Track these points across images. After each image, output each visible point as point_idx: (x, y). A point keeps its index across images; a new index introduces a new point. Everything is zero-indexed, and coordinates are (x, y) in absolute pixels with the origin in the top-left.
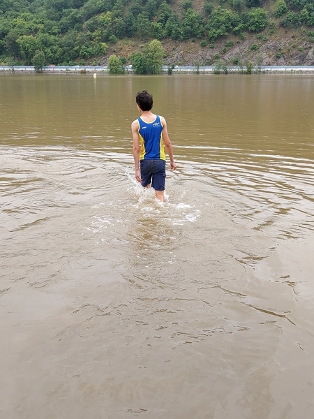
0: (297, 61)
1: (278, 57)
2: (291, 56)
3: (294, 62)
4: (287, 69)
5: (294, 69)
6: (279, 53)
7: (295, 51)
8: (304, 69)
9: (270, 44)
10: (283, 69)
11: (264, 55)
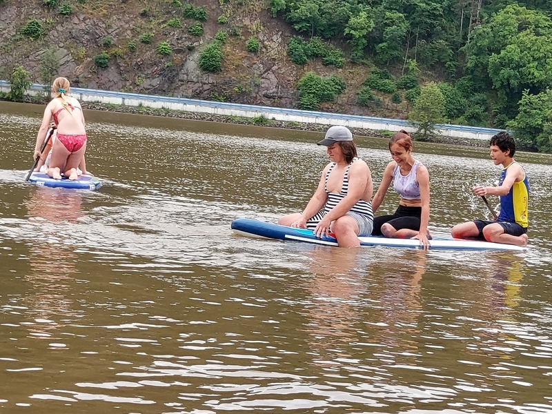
0: (156, 82)
1: (101, 65)
2: (139, 67)
3: (146, 83)
4: (128, 102)
5: (146, 103)
6: (104, 53)
7: (148, 54)
8: (175, 105)
9: (78, 25)
10: (117, 101)
11: (61, 55)
